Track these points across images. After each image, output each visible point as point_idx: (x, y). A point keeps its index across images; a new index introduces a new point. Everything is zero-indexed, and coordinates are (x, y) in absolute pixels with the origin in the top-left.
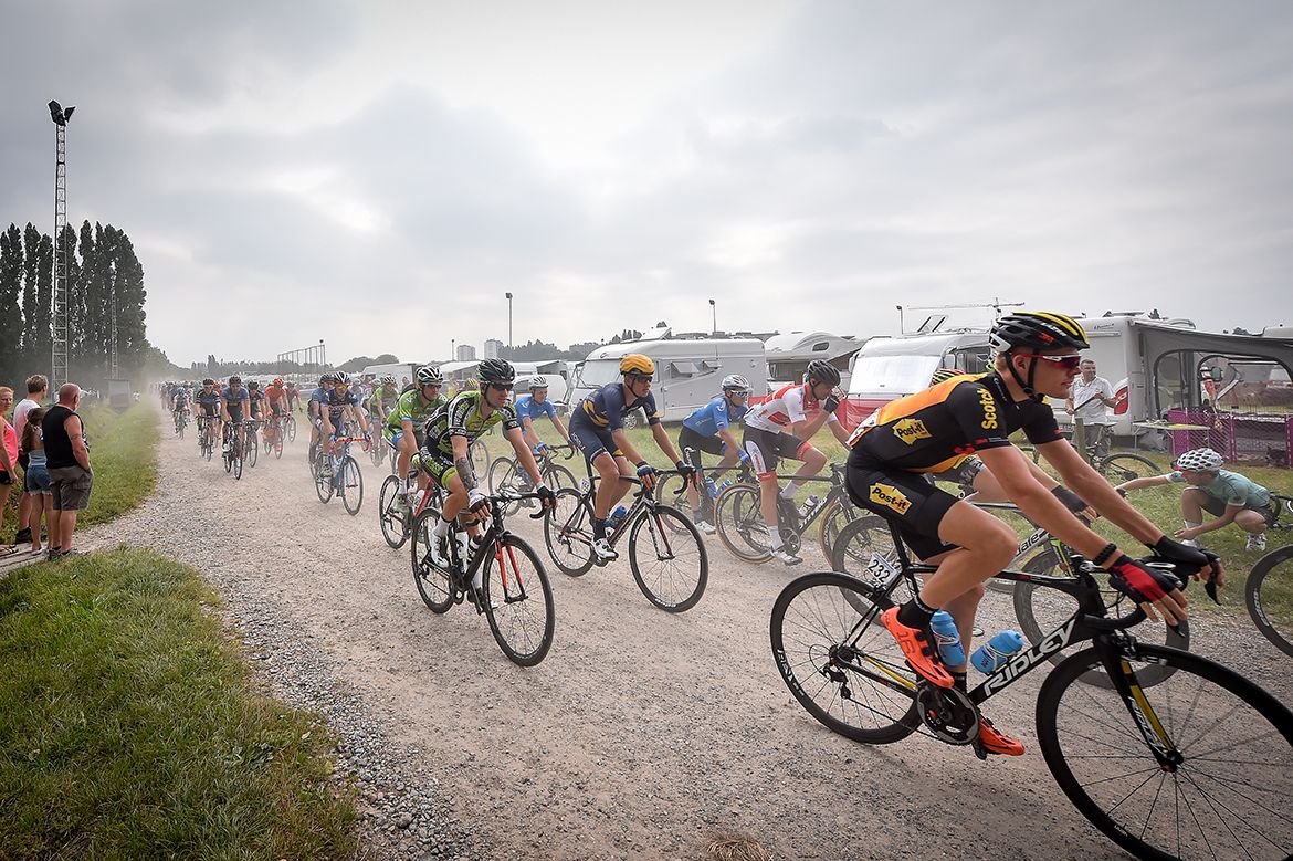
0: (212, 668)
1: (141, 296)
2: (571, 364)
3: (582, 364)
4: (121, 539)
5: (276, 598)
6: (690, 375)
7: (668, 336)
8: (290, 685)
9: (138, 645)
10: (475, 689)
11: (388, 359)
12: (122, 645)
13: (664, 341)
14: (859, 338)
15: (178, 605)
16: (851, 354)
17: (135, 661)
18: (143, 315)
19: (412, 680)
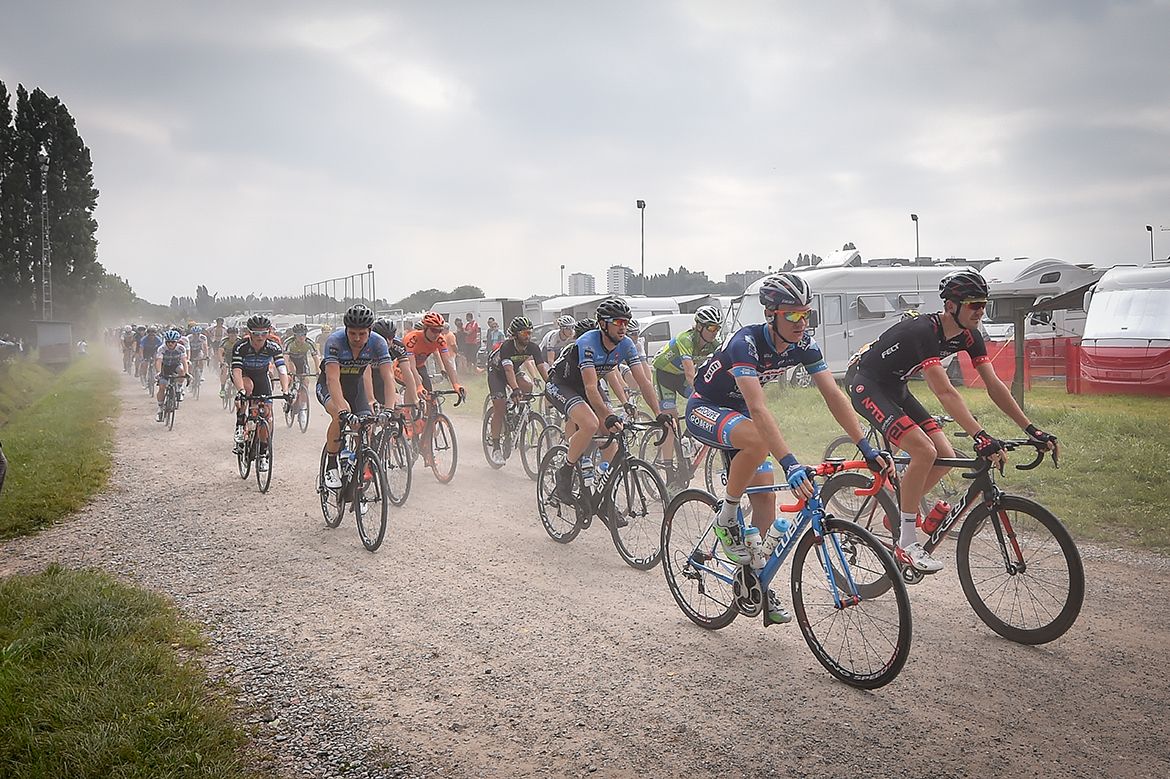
0: (190, 739)
1: (89, 197)
2: (726, 300)
3: (739, 300)
4: (51, 557)
5: (288, 634)
6: (883, 315)
7: (856, 262)
8: (304, 756)
9: (69, 711)
10: (573, 746)
11: (469, 293)
12: (46, 713)
13: (849, 269)
14: (1097, 266)
15: (138, 651)
16: (1086, 288)
17: (66, 734)
18: (93, 226)
19: (485, 738)
